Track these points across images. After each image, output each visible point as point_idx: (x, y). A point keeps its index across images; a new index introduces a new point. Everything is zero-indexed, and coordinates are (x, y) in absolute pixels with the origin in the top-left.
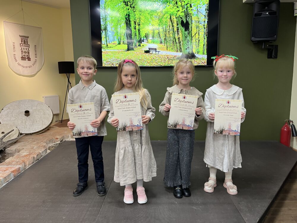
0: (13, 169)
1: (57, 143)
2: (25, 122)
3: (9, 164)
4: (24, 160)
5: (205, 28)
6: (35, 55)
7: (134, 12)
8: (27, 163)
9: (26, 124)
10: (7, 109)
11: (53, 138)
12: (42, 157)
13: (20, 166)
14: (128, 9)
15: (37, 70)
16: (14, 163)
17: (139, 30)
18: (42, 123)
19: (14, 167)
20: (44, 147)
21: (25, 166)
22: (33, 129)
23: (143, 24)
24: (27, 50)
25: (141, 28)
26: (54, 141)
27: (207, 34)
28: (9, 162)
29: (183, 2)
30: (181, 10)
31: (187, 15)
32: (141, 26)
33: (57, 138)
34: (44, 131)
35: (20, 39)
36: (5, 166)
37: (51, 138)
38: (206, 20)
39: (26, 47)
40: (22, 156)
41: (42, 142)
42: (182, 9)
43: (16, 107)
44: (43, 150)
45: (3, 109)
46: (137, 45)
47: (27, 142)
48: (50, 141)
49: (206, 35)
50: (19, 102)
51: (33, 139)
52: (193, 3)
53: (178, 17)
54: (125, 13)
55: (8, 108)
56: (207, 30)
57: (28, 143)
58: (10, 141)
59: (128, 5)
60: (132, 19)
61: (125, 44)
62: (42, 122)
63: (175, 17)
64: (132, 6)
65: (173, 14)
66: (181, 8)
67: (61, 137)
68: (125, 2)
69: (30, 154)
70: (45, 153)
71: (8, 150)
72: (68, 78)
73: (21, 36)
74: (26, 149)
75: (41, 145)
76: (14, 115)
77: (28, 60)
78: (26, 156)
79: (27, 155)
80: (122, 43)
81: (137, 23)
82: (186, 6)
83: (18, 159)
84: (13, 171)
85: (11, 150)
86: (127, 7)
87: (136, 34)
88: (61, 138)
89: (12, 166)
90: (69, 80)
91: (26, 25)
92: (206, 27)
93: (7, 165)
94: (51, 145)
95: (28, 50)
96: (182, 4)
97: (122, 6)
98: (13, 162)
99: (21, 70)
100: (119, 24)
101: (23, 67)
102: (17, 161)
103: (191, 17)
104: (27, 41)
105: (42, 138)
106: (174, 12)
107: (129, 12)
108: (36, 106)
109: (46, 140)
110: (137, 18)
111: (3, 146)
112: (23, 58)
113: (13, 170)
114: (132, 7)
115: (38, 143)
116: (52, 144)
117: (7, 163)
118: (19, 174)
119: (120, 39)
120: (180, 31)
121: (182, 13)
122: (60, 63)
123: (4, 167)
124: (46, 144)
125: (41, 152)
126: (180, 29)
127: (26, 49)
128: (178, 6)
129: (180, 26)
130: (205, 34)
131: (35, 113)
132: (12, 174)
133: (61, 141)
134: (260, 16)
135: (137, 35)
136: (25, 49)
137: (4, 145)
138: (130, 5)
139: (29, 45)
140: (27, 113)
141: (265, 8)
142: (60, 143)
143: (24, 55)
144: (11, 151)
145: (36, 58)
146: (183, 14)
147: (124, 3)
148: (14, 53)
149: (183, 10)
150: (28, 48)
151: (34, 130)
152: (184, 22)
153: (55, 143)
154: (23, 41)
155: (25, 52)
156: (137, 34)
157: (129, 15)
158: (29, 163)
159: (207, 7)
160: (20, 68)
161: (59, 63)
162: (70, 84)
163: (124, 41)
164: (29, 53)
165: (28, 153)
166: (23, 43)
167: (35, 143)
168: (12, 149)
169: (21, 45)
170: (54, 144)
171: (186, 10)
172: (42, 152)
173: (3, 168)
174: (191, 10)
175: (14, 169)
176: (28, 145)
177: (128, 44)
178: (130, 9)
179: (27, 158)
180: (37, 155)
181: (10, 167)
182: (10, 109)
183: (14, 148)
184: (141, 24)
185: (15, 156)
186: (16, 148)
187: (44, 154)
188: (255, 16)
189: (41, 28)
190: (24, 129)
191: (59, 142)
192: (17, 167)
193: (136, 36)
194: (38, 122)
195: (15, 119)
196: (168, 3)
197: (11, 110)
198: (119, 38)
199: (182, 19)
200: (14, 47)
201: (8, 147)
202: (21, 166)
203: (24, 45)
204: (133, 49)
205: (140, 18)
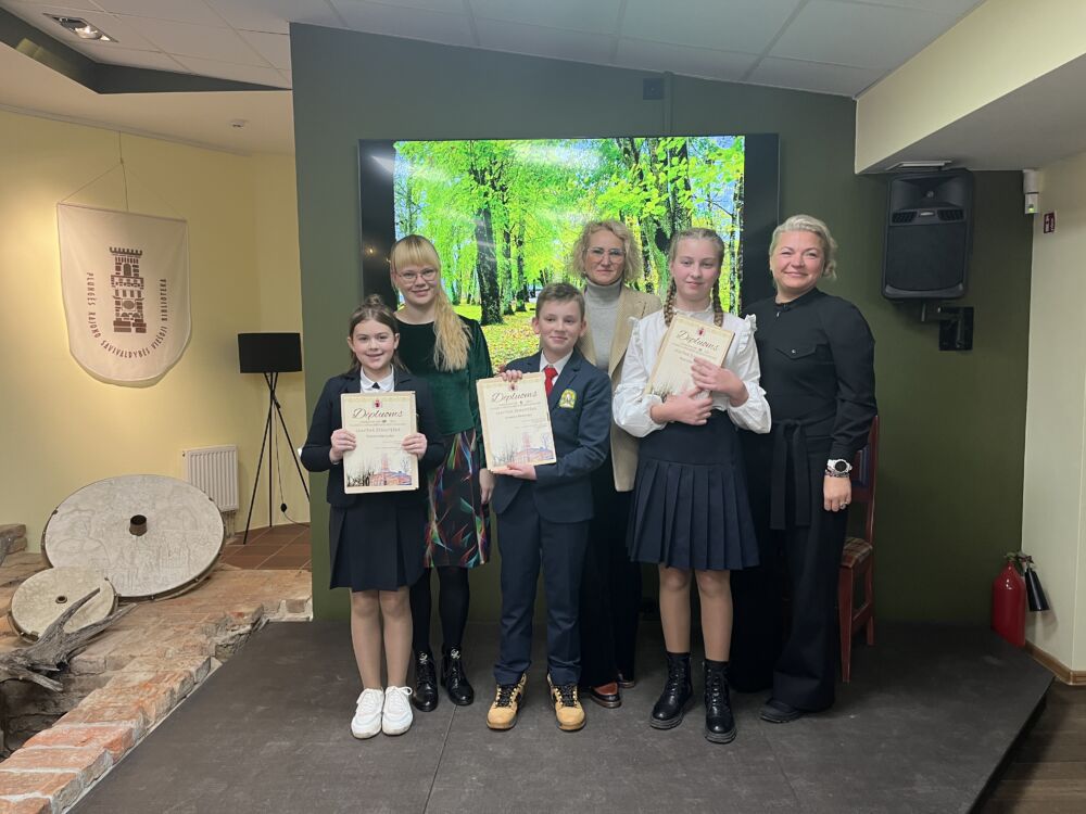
0: (110, 738)
1: (242, 630)
2: (133, 556)
3: (94, 715)
4: (142, 702)
5: (733, 254)
6: (163, 311)
7: (504, 203)
8: (153, 713)
9: (137, 561)
10: (72, 512)
11: (228, 613)
12: (197, 687)
13: (132, 724)
14: (486, 195)
15: (165, 365)
16: (108, 713)
17: (520, 260)
18: (189, 559)
19: (113, 729)
20: (202, 649)
21: (146, 722)
22: (159, 582)
23: (534, 241)
24: (136, 296)
25: (525, 253)
26: (229, 624)
27: (741, 272)
28: (92, 710)
29: (662, 174)
30: (655, 198)
31: (676, 213)
32: (527, 247)
33: (241, 615)
34: (194, 585)
35: (111, 260)
36: (82, 725)
37: (222, 615)
38: (738, 230)
39: (132, 288)
40: (133, 687)
41: (192, 632)
42: (660, 196)
43: (100, 503)
44: (200, 664)
45: (55, 512)
46: (514, 309)
47: (143, 630)
48: (217, 625)
49: (739, 278)
50: (111, 484)
51: (158, 616)
52: (694, 175)
53: (646, 219)
54: (475, 206)
55: (73, 508)
56: (739, 259)
57: (145, 632)
58: (86, 628)
59: (484, 183)
60: (496, 225)
61: (474, 304)
62: (189, 555)
63: (635, 220)
64: (498, 185)
65: (629, 211)
66: (655, 192)
67: (253, 610)
68: (475, 172)
69: (157, 680)
70: (205, 671)
71: (82, 661)
72: (270, 387)
73: (115, 251)
74: (141, 659)
75: (191, 644)
76: (93, 531)
77: (137, 331)
78: (145, 686)
79: (150, 681)
80: (463, 300)
81: (512, 239)
82: (671, 187)
83: (123, 697)
84: (111, 743)
85: (91, 663)
86: (482, 187)
87: (509, 272)
88: (256, 613)
89: (106, 725)
90: (272, 393)
91: (132, 214)
92: (736, 250)
93: (88, 722)
94: (221, 638)
95: (139, 295)
96: (658, 179)
97: (467, 184)
98: (105, 707)
99: (111, 364)
100: (455, 241)
101: (120, 355)
102: (120, 704)
103: (689, 218)
104: (137, 266)
105: (189, 613)
106: (632, 203)
107: (487, 203)
108: (169, 498)
109: (205, 622)
110: (512, 222)
111: (66, 648)
112: (120, 325)
113: (109, 741)
114: (498, 188)
115: (178, 634)
116: (224, 637)
117: (87, 713)
118: (128, 752)
119: (459, 288)
120: (653, 262)
121: (659, 207)
122: (245, 340)
123: (79, 729)
124: (205, 637)
125: (193, 670)
126: (652, 257)
127: (132, 292)
128: (645, 186)
129: (652, 247)
130: (734, 273)
131: (164, 523)
132: (107, 755)
133: (253, 625)
134: (910, 221)
135: (513, 276)
136: (128, 294)
137: (69, 645)
138: (492, 181)
139: (142, 279)
140: (139, 524)
141: (925, 195)
142: (250, 632)
143: (124, 315)
144: (90, 666)
145: (164, 323)
146: (663, 210)
147: (473, 176)
148: (92, 309)
149: (663, 198)
150: (138, 289)
151: (162, 584)
152: (665, 235)
153: (235, 633)
154: (122, 266)
155: (129, 305)
156: (514, 273)
157: (487, 213)
158: (157, 710)
159: (740, 188)
160: (110, 357)
161: (242, 337)
162: (278, 406)
163: (470, 295)
164: (140, 306)
165: (151, 676)
166: (122, 274)
167: (170, 633)
168: (93, 658)
169: (117, 280)
170: (231, 634)
171: (670, 199)
172: (197, 671)
173: (75, 732)
174: (687, 197)
175: (113, 738)
176: (146, 641)
177: (482, 305)
178: (490, 195)
179: (150, 694)
180: (183, 682)
181: (100, 729)
182: (80, 511)
183: (102, 656)
184: (525, 240)
185: (107, 686)
186: (106, 653)
187: (202, 677)
188: (894, 221)
189: (184, 221)
190: (126, 580)
191: (249, 627)
192: (123, 727)
193: (510, 277)
194: (175, 555)
195: (97, 544)
196: (615, 176)
197: (83, 514)
198: (455, 286)
199: (659, 225)
200: (91, 289)
201: (82, 651)
202: (132, 726)
203: (125, 280)
204: (499, 320)
205: (522, 223)
